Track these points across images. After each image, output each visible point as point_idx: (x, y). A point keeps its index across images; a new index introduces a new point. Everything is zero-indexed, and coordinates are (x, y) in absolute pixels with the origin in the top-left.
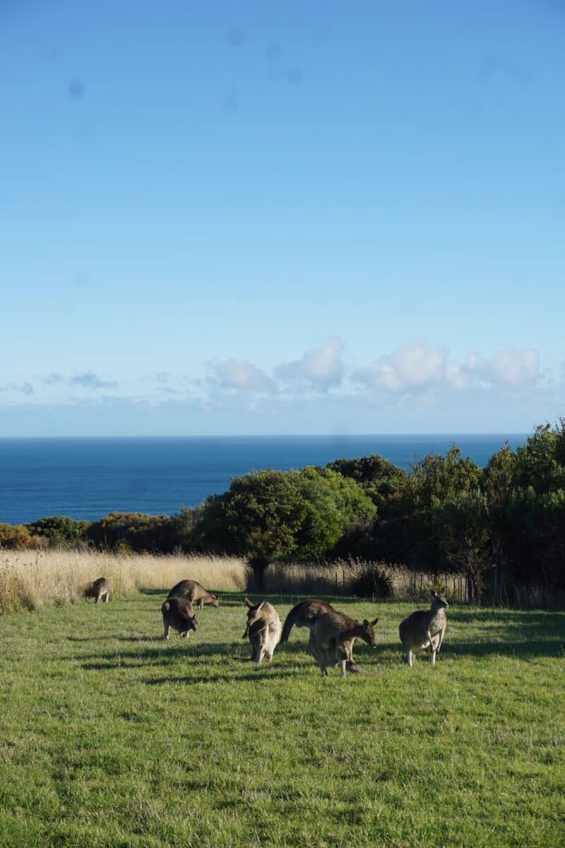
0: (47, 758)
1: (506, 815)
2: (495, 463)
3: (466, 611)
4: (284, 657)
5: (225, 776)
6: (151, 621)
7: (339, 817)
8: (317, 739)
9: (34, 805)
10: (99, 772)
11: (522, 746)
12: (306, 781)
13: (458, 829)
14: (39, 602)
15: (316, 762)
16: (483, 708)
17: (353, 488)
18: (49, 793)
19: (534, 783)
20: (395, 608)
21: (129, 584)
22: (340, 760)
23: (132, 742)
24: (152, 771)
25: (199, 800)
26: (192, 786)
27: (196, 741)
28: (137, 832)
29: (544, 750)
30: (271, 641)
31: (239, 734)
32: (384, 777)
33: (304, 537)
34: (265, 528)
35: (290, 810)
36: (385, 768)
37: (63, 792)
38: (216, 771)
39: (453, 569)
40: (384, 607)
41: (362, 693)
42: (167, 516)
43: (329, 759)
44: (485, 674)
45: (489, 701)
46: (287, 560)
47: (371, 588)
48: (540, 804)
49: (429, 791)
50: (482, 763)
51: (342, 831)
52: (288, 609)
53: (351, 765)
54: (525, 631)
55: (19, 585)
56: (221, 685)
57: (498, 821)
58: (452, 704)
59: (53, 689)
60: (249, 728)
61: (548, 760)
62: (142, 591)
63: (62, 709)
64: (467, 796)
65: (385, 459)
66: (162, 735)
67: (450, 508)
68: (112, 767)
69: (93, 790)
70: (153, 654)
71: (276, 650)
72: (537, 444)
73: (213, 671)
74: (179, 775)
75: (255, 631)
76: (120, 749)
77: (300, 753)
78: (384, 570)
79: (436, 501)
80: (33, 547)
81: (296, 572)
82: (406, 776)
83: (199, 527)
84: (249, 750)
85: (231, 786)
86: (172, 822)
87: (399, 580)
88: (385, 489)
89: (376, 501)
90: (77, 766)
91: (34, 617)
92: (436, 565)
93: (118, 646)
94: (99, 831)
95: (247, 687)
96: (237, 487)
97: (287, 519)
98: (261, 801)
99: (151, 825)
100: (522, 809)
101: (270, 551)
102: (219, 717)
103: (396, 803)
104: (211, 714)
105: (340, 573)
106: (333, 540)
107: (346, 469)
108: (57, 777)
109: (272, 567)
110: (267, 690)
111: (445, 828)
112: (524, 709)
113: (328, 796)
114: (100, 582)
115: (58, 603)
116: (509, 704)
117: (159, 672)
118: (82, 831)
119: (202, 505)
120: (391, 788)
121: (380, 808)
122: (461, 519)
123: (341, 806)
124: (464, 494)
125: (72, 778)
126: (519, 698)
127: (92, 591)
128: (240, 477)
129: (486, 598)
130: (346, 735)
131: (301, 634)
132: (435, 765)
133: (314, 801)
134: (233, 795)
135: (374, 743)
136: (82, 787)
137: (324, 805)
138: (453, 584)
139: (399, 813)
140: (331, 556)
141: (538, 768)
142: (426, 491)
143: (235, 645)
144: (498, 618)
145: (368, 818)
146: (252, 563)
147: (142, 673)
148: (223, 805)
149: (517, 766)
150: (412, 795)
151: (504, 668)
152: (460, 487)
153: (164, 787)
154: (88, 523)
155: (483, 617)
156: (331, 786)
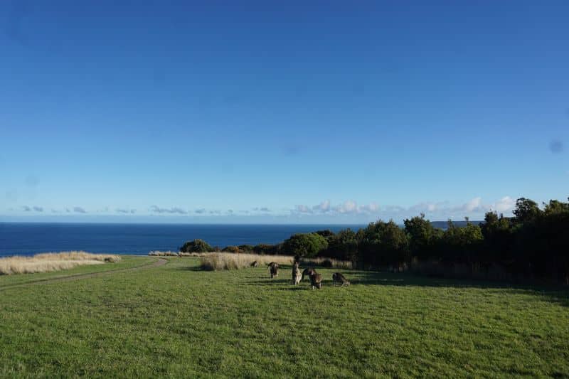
0: (236, 310)
1: (360, 330)
2: (359, 233)
3: (352, 271)
4: (302, 283)
5: (284, 317)
6: (268, 272)
7: (314, 330)
8: (310, 307)
9: (232, 324)
10: (250, 315)
11: (365, 310)
12: (305, 320)
13: (346, 334)
14: (239, 267)
15: (308, 313)
16: (355, 299)
17: (322, 238)
18: (236, 321)
19: (368, 321)
20: (333, 271)
21: (263, 263)
22: (315, 313)
23: (259, 307)
24: (264, 315)
25: (277, 323)
26: (274, 320)
27: (277, 307)
28: (259, 332)
29: (371, 311)
30: (299, 279)
31: (288, 305)
32: (327, 318)
33: (310, 251)
34: (299, 248)
35: (301, 327)
36: (327, 316)
37: (240, 320)
38: (281, 315)
39: (348, 260)
40: (330, 270)
41: (322, 294)
42: (274, 245)
43: (312, 313)
44: (356, 289)
45: (356, 296)
46: (305, 257)
47: (326, 265)
48: (370, 327)
49: (339, 322)
50: (354, 315)
51: (315, 333)
52: (303, 270)
53: (318, 314)
54: (367, 277)
55: (234, 262)
56: (285, 291)
57: (358, 332)
58: (346, 298)
59: (240, 291)
60: (291, 303)
61: (372, 314)
62: (266, 264)
63: (242, 297)
64: (350, 325)
65: (330, 231)
66: (267, 305)
67: (348, 243)
68: (254, 314)
69: (248, 320)
70: (267, 282)
71: (300, 281)
72: (370, 226)
73: (283, 287)
74: (272, 316)
75: (294, 275)
76: (256, 308)
77: (305, 311)
78: (330, 260)
79: (344, 242)
80: (240, 252)
81: (307, 260)
82: (333, 318)
83: (282, 248)
84: (290, 310)
85: (285, 320)
86: (268, 330)
87: (334, 263)
88: (331, 239)
89: (328, 241)
90: (244, 313)
91: (237, 271)
92: (343, 259)
93: (258, 279)
94: (248, 332)
95: (291, 292)
96: (292, 238)
97: (305, 246)
98: (293, 324)
99: (262, 331)
100: (365, 328)
101: (301, 254)
102: (283, 300)
103: (330, 326)
104: (281, 299)
105: (318, 261)
106: (317, 252)
107: (320, 233)
108: (239, 316)
109: (301, 259)
110: (297, 293)
111: (343, 334)
112: (366, 299)
113: (311, 324)
114: (255, 262)
115: (244, 267)
116: (362, 298)
117: (269, 287)
118: (244, 332)
119: (283, 242)
120: (329, 322)
121: (326, 327)
122: (351, 246)
123: (314, 326)
124: (351, 240)
125: (243, 316)
126: (365, 296)
127: (253, 264)
128: (294, 235)
129: (357, 268)
130: (317, 306)
131: (307, 277)
132: (341, 315)
133: (307, 325)
134: (285, 322)
135: (325, 309)
136: (245, 319)
137: (310, 326)
138: (348, 264)
139: (331, 329)
140: (316, 256)
141: (369, 316)
142: (341, 240)
143: (289, 280)
144: (360, 273)
145: (322, 330)
146: (295, 258)
147: (264, 287)
148: (282, 325)
149: (364, 316)
150: (334, 324)
151: (362, 287)
152: (350, 238)
153: (267, 320)
154: (253, 246)
155: (356, 273)
156: (312, 321)
